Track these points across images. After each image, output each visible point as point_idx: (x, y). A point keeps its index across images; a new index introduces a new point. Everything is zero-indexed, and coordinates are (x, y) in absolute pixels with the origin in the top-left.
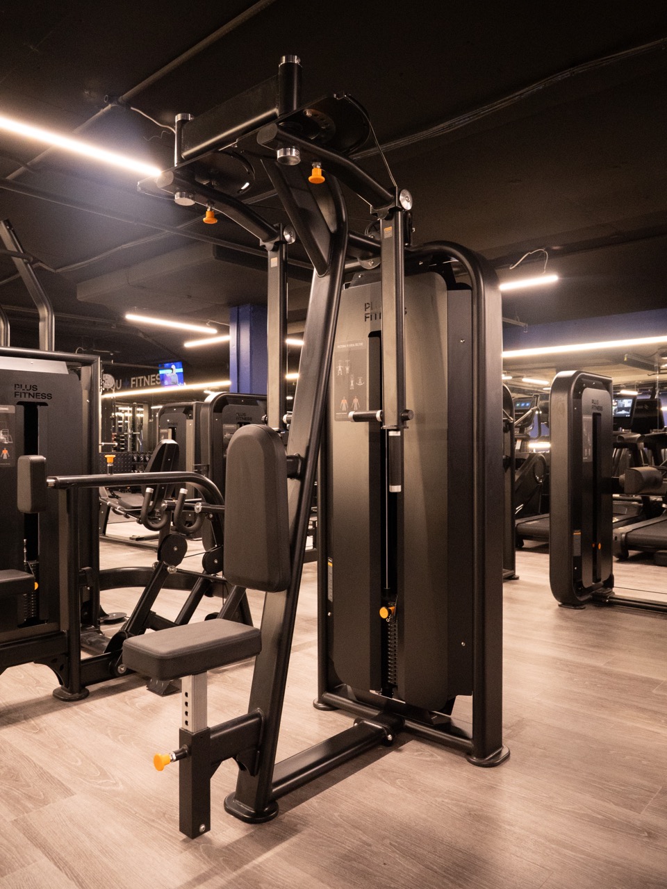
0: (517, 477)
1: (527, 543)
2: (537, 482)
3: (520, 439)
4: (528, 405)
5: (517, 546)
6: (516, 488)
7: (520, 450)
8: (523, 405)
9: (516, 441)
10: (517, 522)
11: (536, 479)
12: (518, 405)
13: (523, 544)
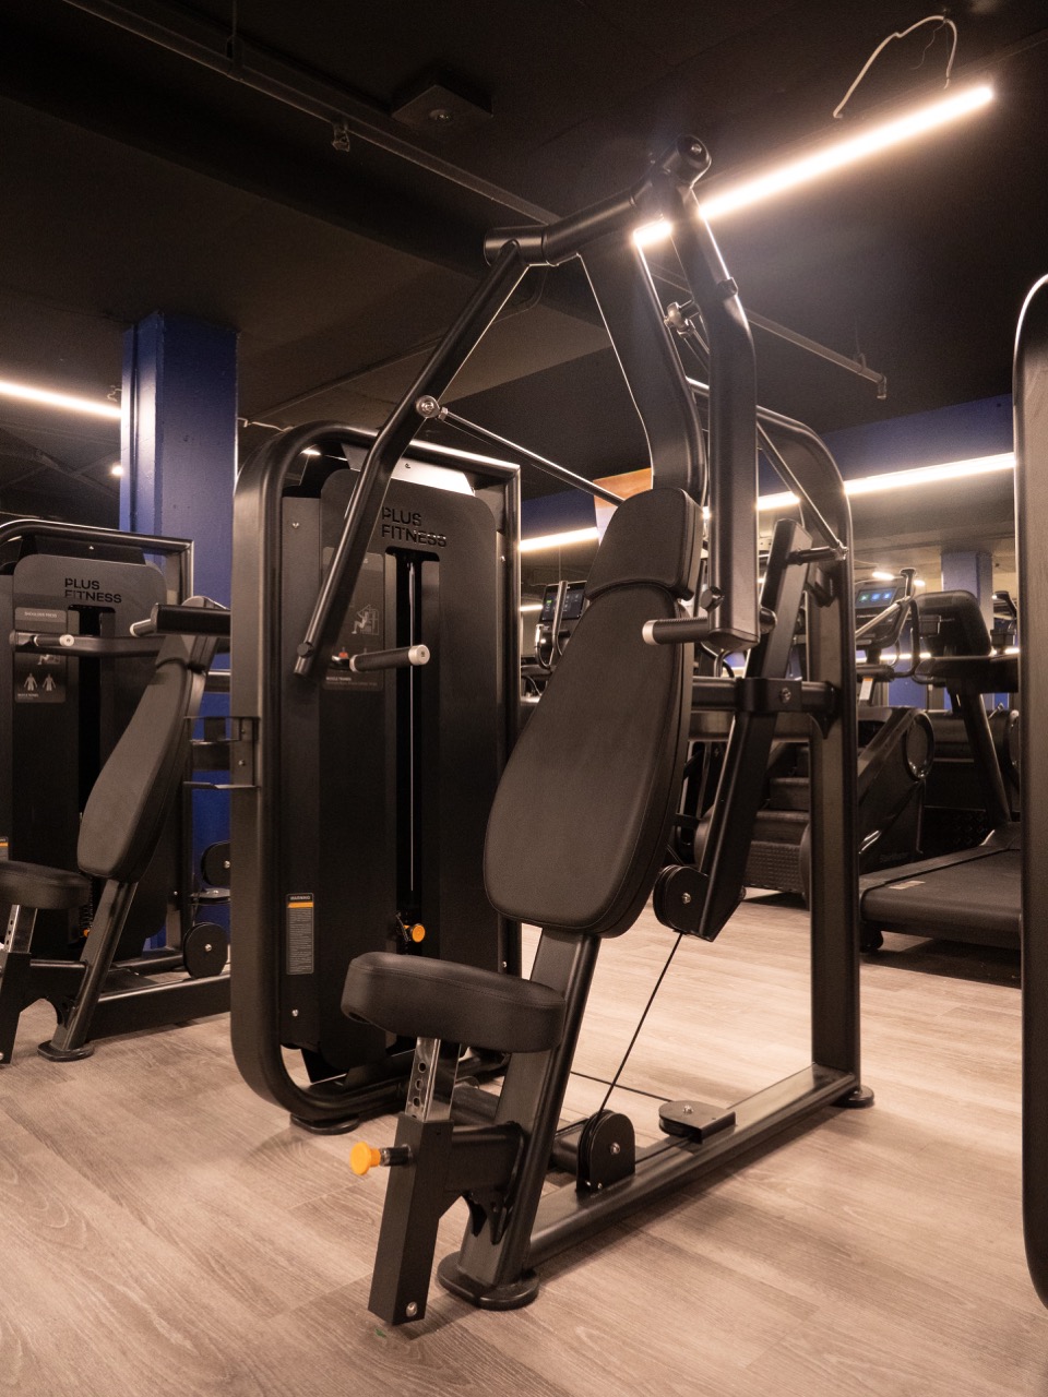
0: (862, 765)
1: (891, 940)
2: (914, 778)
3: (868, 675)
4: (887, 596)
5: (863, 949)
6: (860, 792)
7: (869, 702)
8: (876, 597)
9: (860, 681)
10: (865, 882)
11: (909, 769)
12: (864, 598)
13: (880, 941)
